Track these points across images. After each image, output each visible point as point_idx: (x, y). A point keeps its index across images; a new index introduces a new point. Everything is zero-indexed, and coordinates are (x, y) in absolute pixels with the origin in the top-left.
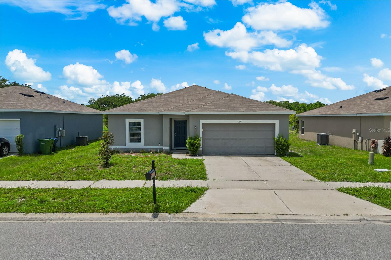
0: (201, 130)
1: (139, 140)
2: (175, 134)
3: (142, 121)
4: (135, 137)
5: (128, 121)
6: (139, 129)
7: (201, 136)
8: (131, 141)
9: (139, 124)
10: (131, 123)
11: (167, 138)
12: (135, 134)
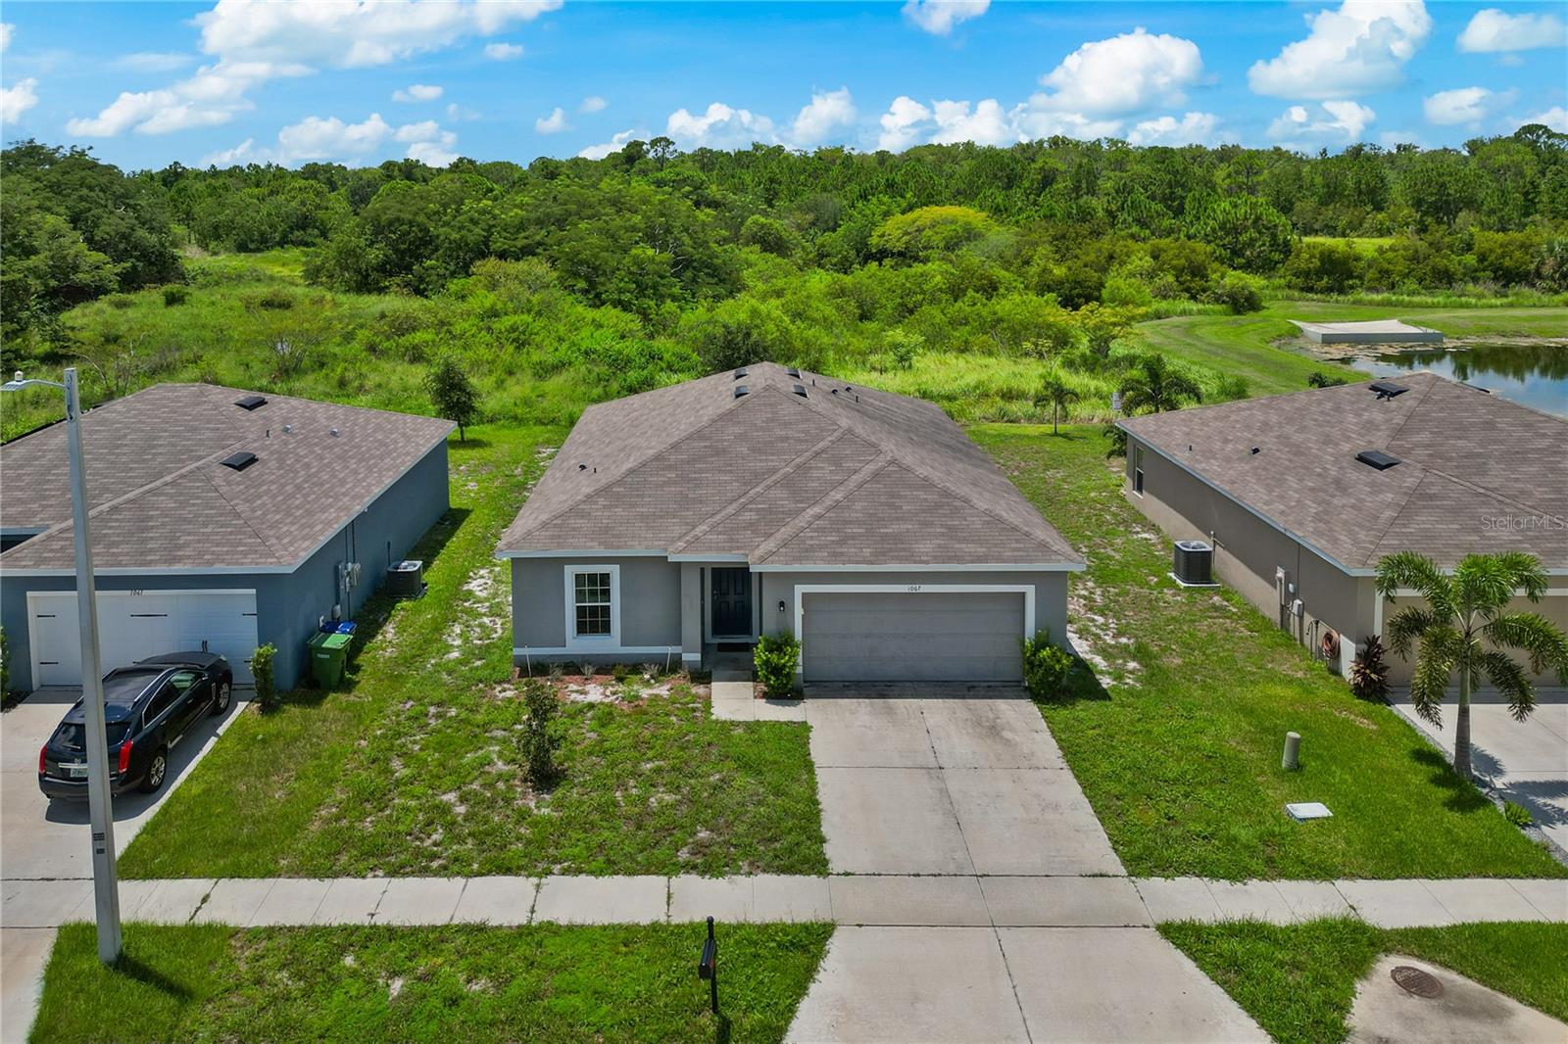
0: (799, 611)
1: (606, 628)
2: (713, 595)
3: (614, 571)
4: (593, 621)
5: (570, 572)
6: (606, 594)
7: (798, 636)
8: (582, 629)
9: (605, 578)
10: (579, 578)
11: (692, 627)
12: (594, 610)
